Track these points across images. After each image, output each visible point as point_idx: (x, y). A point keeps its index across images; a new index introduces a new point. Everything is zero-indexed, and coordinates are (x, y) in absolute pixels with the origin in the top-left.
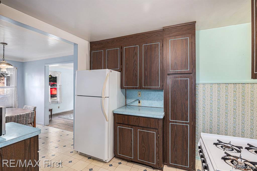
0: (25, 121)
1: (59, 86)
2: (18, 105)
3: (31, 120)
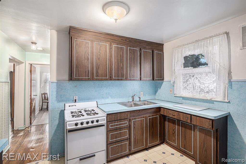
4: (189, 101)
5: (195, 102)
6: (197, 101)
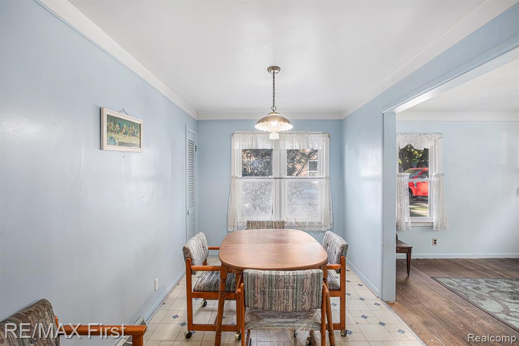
0: (291, 300)
1: (437, 176)
2: (332, 221)
3: (312, 301)
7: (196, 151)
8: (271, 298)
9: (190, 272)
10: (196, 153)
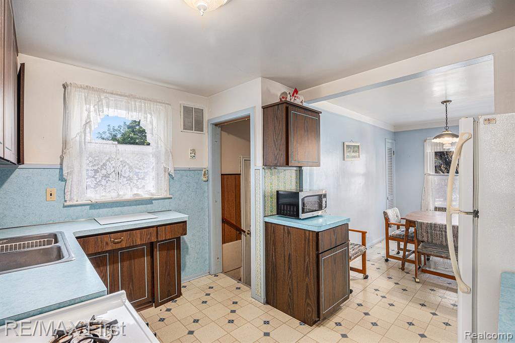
4: (106, 209)
5: (120, 208)
6: (124, 206)
7: (394, 155)
8: (432, 235)
9: (388, 225)
10: (394, 157)
